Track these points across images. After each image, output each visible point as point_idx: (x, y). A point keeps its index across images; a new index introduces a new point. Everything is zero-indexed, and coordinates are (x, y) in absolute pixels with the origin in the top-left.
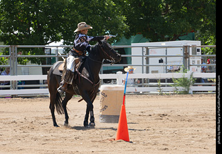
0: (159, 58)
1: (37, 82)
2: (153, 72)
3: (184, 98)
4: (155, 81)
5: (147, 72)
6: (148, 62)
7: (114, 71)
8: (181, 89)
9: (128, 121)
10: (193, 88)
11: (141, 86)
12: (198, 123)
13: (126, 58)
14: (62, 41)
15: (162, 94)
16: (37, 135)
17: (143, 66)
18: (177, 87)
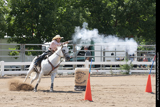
0: (111, 53)
2: (107, 61)
4: (109, 66)
5: (104, 61)
6: (104, 55)
8: (124, 71)
10: (131, 71)
11: (100, 69)
17: (101, 57)
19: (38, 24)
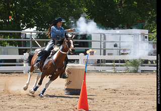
0: (114, 43)
1: (14, 61)
2: (109, 54)
3: (134, 76)
4: (111, 61)
5: (104, 54)
6: (104, 46)
7: (77, 53)
8: (131, 68)
9: (88, 93)
10: (141, 68)
11: (99, 66)
12: (145, 97)
13: (87, 42)
14: (35, 27)
15: (115, 73)
16: (13, 104)
17: (101, 49)
18: (129, 67)
19: (16, 4)
